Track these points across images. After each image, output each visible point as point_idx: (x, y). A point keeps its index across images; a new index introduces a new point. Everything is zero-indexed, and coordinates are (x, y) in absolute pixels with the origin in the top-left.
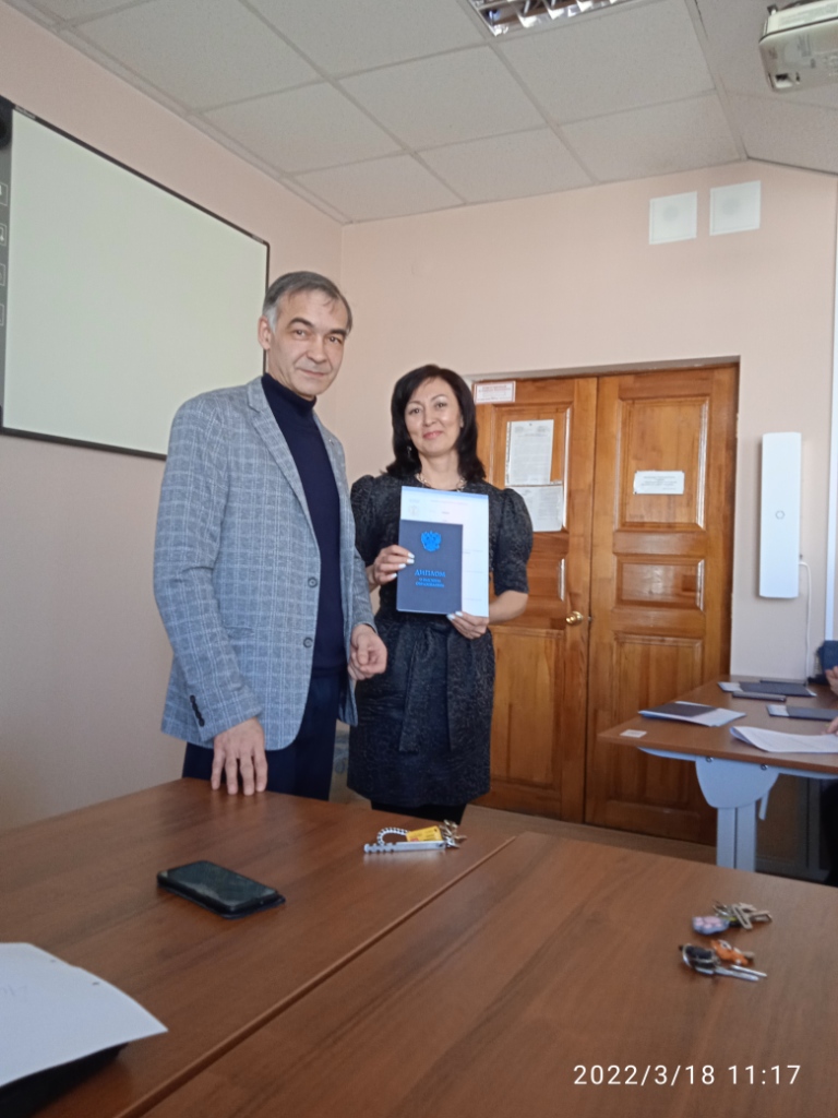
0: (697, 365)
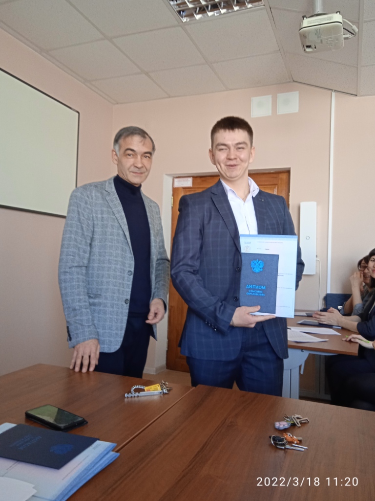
0: (272, 171)
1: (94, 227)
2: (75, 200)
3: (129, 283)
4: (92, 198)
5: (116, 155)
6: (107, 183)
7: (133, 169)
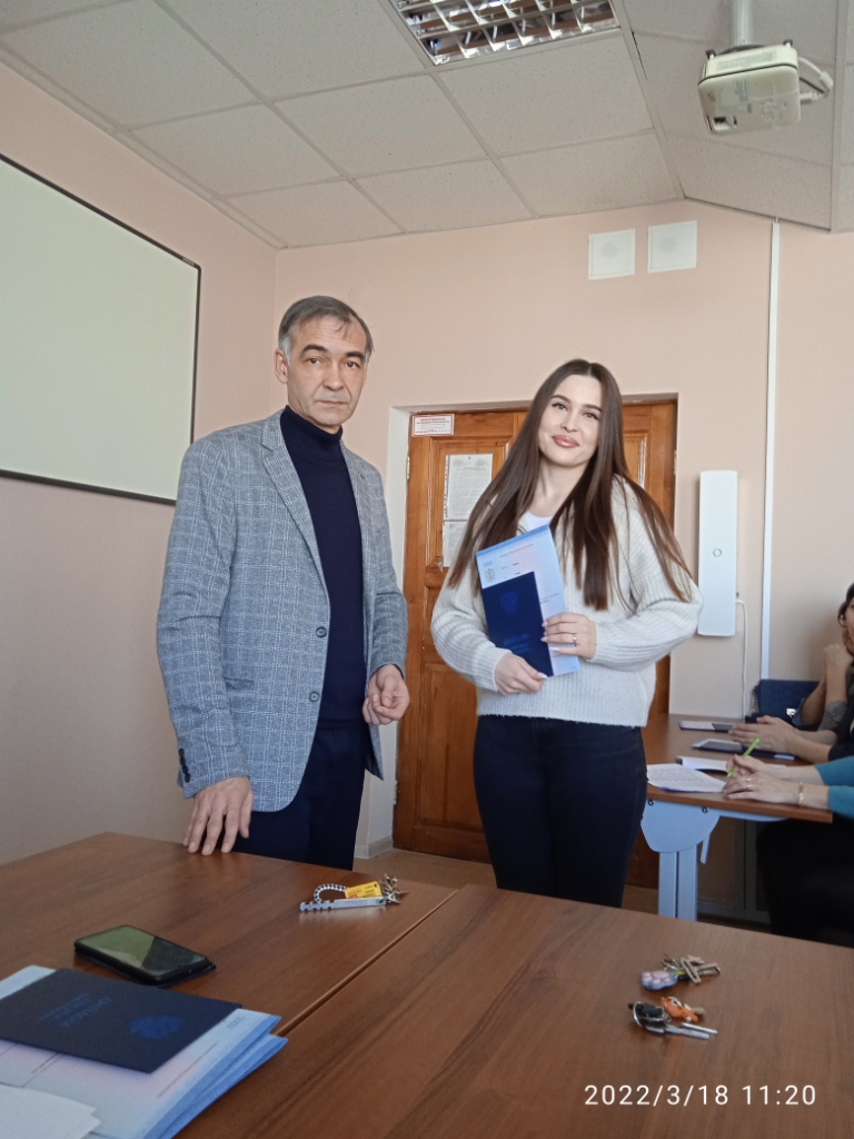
1: (237, 531)
2: (196, 470)
3: (319, 654)
4: (233, 465)
5: (284, 362)
6: (266, 427)
7: (321, 393)
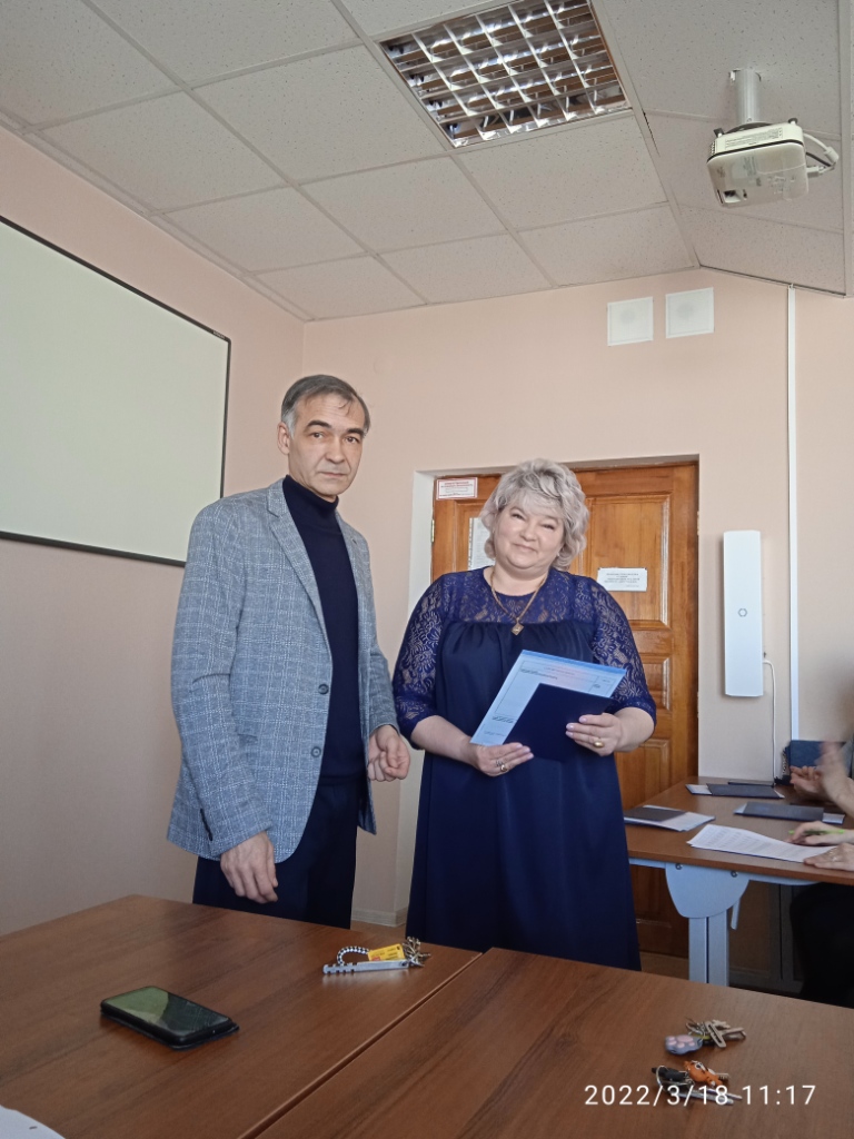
1: (245, 590)
3: (321, 711)
6: (271, 495)
7: (324, 465)
